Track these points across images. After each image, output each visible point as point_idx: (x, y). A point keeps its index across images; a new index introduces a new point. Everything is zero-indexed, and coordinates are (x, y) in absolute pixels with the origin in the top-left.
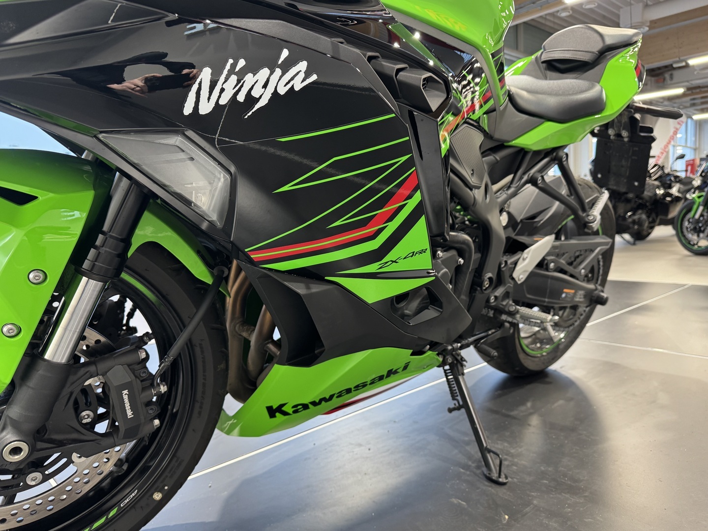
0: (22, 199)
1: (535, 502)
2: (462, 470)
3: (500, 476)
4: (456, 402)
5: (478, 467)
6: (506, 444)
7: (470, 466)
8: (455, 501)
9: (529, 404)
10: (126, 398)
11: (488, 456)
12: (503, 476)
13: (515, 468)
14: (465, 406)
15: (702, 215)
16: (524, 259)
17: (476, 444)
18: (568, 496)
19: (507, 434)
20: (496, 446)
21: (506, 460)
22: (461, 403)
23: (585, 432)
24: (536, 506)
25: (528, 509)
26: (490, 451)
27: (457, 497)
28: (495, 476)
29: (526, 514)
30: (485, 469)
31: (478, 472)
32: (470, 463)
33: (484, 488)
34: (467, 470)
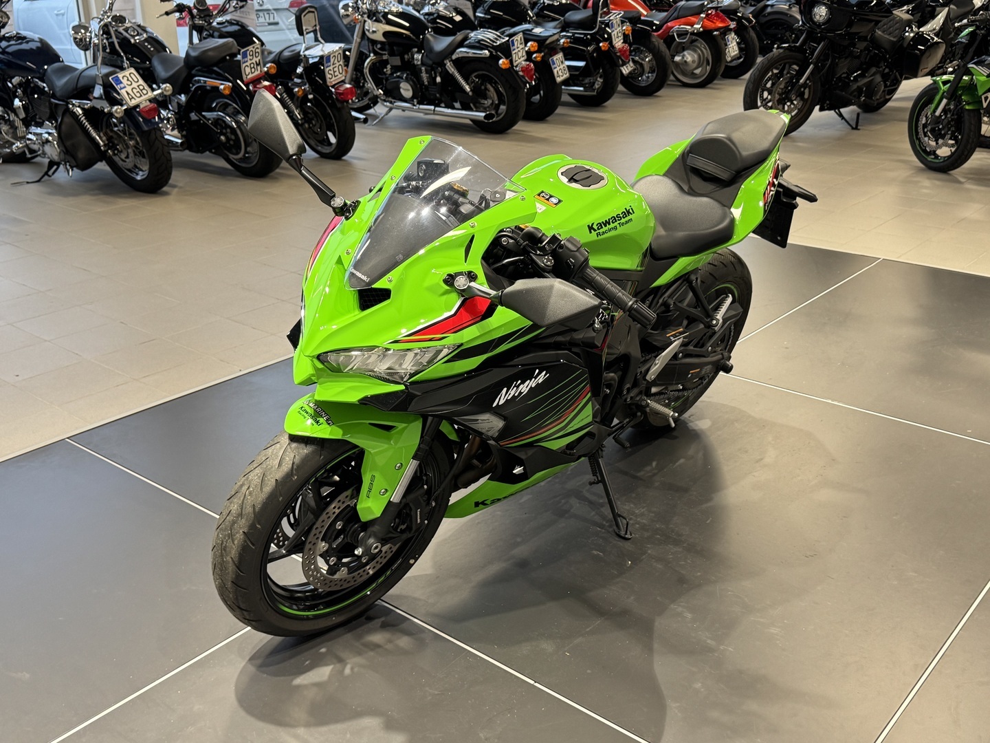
0: (388, 428)
1: (649, 552)
2: (599, 529)
3: (626, 534)
4: (595, 477)
5: (610, 526)
6: (632, 506)
7: (605, 525)
8: (595, 552)
9: (654, 464)
10: (418, 513)
11: (619, 519)
12: (628, 533)
13: (638, 526)
14: (603, 481)
15: (945, 111)
16: (655, 365)
17: (608, 506)
18: (672, 547)
19: (634, 495)
20: (624, 507)
21: (631, 519)
22: (600, 479)
23: (695, 493)
24: (649, 554)
25: (644, 557)
26: (620, 516)
27: (596, 550)
28: (622, 533)
29: (642, 560)
30: (615, 527)
31: (611, 530)
32: (605, 523)
33: (615, 542)
34: (602, 528)
